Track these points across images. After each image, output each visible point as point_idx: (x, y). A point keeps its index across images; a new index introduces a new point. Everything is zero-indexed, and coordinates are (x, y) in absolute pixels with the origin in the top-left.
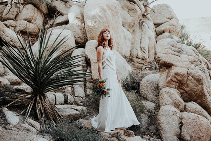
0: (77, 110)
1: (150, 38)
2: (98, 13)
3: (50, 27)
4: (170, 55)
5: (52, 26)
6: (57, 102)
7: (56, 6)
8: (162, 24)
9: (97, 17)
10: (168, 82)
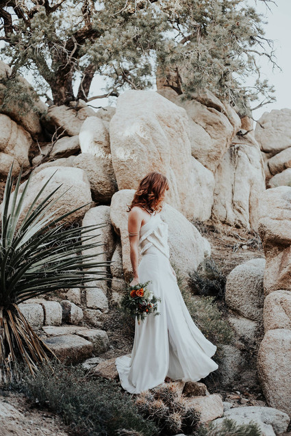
0: (87, 338)
1: (251, 183)
2: (139, 133)
3: (44, 161)
4: (286, 221)
5: (46, 159)
6: (48, 321)
7: (57, 116)
8: (282, 150)
9: (137, 141)
10: (282, 279)
